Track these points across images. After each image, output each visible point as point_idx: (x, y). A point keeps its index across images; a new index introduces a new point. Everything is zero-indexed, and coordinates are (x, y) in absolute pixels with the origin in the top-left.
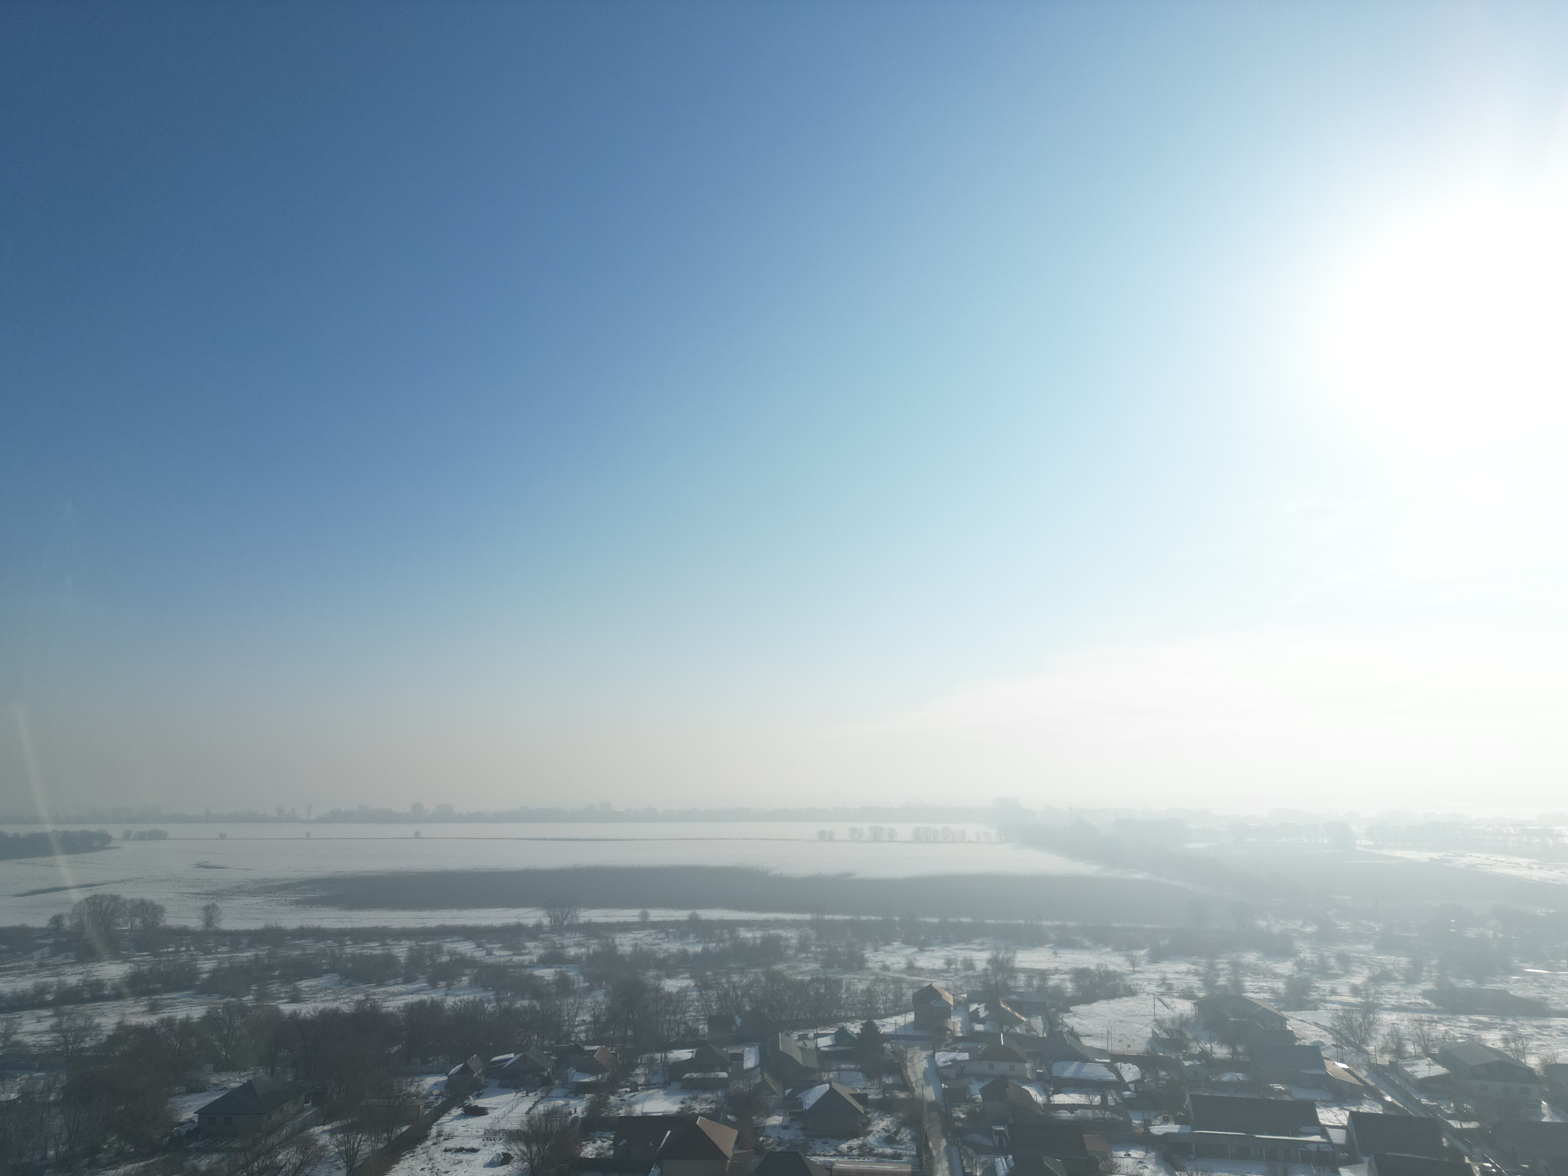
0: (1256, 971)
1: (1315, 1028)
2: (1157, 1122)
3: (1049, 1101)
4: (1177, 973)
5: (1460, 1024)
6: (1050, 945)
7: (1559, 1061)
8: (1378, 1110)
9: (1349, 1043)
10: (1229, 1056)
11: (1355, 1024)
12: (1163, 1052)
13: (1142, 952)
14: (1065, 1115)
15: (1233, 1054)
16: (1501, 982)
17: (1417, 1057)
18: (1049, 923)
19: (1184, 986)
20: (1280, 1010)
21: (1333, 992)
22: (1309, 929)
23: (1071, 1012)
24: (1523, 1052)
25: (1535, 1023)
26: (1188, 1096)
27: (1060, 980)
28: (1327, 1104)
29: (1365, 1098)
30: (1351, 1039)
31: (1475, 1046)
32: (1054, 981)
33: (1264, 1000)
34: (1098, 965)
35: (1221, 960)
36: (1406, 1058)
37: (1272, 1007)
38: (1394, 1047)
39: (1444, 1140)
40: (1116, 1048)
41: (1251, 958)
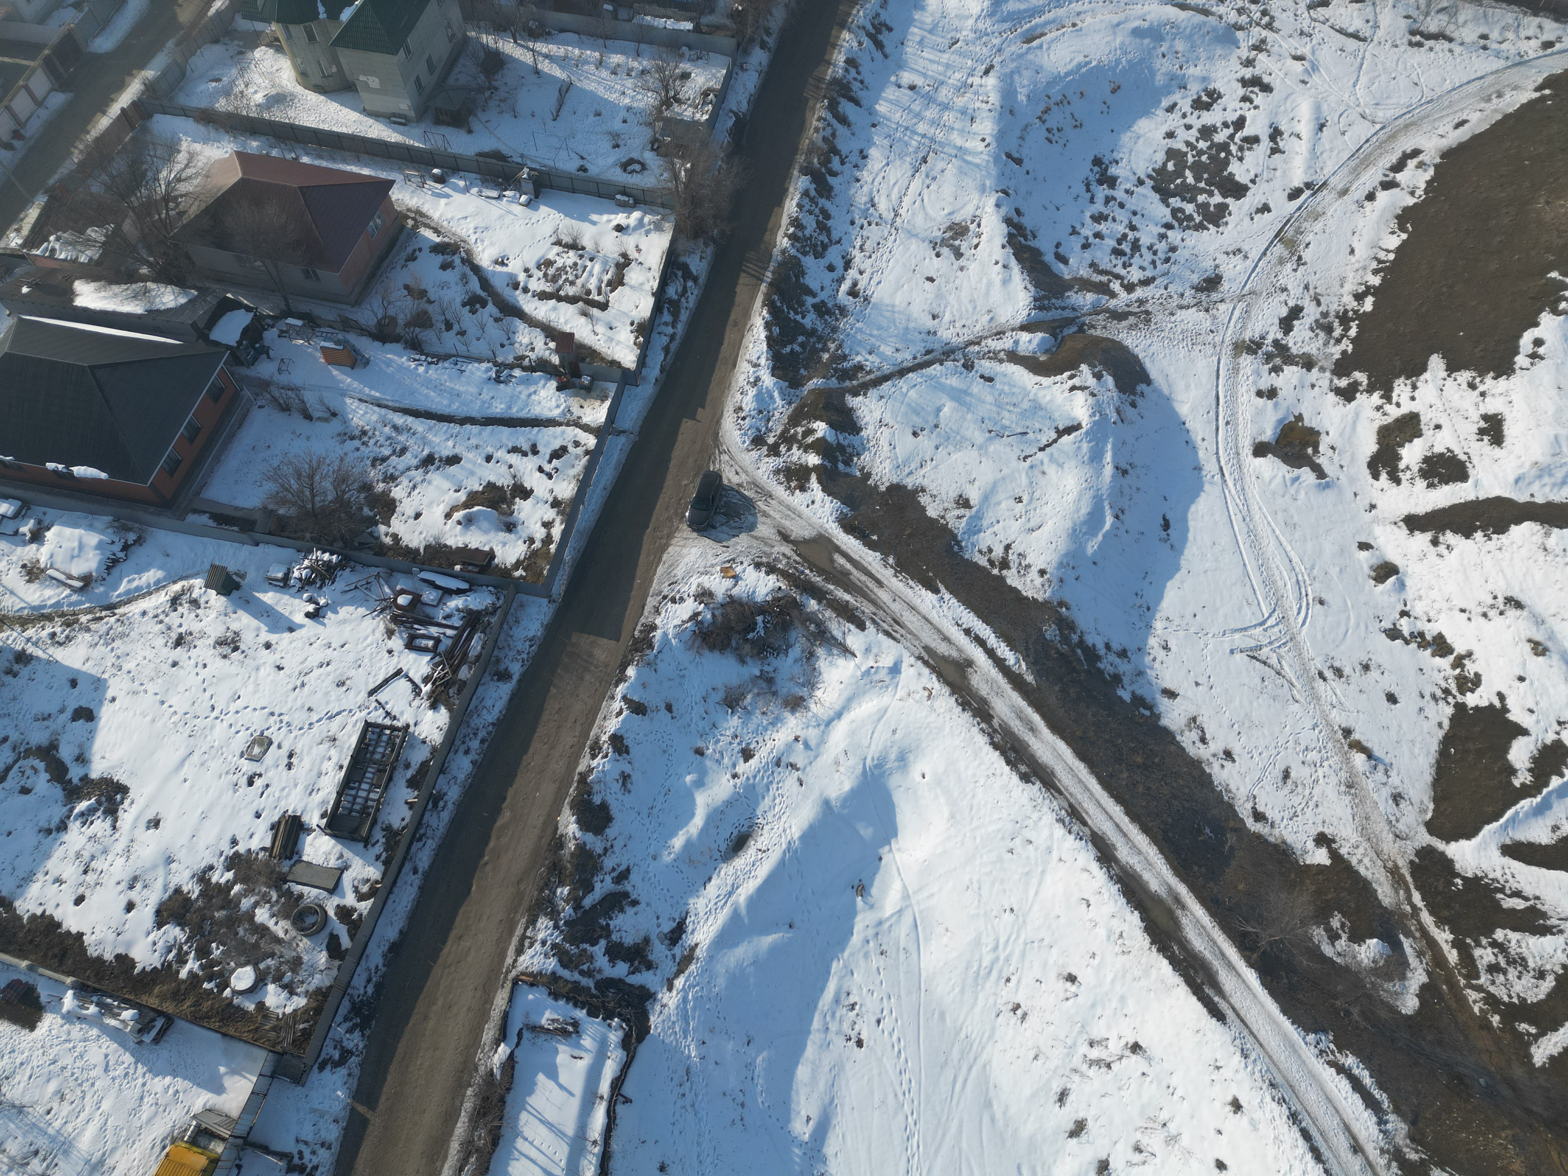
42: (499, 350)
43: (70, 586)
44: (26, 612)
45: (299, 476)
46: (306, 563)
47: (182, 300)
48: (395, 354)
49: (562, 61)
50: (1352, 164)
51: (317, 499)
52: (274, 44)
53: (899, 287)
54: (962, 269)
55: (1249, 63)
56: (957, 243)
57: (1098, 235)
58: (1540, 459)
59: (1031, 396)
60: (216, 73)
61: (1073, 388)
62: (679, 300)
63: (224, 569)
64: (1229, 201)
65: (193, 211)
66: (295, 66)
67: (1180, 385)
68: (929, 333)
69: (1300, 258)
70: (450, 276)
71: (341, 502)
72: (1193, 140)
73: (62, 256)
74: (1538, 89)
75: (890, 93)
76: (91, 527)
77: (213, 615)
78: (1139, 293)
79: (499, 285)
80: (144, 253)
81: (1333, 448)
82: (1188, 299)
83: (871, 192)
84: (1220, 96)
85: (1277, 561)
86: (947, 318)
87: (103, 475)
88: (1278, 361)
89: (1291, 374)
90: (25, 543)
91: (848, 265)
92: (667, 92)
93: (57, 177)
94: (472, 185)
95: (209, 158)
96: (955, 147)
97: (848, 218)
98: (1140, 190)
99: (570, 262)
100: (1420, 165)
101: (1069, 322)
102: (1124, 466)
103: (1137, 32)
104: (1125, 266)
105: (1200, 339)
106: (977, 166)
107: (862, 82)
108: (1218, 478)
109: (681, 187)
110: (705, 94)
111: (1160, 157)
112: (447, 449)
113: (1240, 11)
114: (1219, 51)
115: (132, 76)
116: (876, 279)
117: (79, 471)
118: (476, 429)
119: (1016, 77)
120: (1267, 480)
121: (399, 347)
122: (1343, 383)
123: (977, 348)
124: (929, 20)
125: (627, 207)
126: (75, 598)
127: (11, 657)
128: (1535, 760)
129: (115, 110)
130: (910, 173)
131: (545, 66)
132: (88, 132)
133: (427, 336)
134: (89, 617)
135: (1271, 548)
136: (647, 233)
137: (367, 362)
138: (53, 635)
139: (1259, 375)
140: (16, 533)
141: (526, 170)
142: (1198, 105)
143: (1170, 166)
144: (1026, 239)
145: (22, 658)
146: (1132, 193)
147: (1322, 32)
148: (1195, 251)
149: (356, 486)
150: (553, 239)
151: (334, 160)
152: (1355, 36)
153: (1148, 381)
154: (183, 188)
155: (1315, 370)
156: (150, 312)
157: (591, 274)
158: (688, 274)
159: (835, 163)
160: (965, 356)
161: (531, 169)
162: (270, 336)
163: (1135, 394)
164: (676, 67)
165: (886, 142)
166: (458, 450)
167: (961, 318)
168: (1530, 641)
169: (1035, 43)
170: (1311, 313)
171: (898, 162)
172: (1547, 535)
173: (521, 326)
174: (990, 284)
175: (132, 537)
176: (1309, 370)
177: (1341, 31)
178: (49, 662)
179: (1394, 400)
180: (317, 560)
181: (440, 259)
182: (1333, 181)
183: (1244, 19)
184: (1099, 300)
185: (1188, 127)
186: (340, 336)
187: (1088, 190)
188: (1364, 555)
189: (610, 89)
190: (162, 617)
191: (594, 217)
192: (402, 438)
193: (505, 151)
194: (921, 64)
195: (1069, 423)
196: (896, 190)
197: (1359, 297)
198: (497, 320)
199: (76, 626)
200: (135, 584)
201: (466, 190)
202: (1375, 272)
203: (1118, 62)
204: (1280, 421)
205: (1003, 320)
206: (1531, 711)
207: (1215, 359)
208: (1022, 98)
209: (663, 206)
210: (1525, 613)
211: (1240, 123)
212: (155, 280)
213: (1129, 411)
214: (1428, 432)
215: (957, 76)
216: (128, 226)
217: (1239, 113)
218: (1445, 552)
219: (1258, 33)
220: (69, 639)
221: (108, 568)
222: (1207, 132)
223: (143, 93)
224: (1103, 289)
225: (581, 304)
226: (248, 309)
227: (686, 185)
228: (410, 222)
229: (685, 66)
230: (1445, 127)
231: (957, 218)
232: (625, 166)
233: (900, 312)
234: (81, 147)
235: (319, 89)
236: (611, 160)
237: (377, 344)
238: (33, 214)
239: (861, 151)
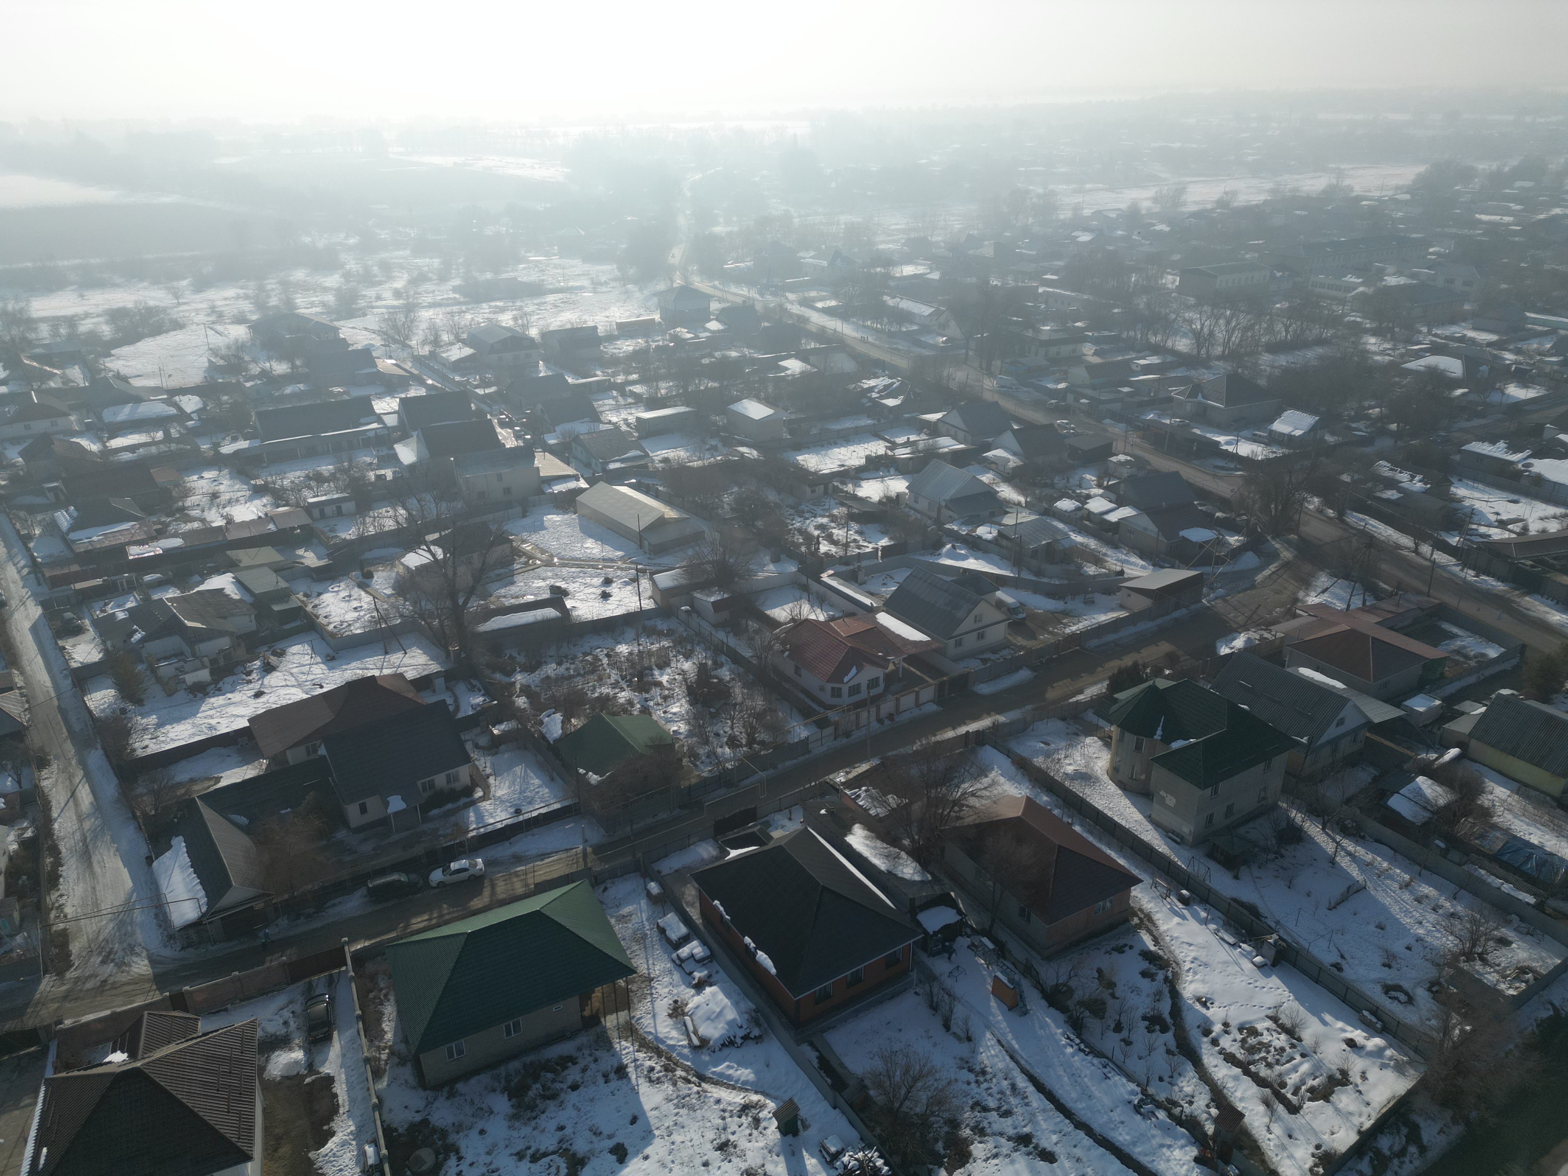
0: (305, 287)
1: (364, 333)
2: (227, 442)
3: (106, 447)
4: (225, 299)
5: (482, 311)
6: (73, 287)
7: (551, 329)
8: (422, 392)
9: (395, 341)
10: (289, 370)
11: (400, 324)
12: (223, 378)
13: (184, 283)
14: (127, 456)
15: (292, 368)
16: (512, 271)
17: (451, 344)
18: (66, 263)
19: (235, 311)
20: (332, 321)
21: (379, 298)
22: (352, 241)
23: (113, 355)
24: (526, 327)
25: (535, 302)
26: (253, 414)
27: (93, 324)
28: (380, 396)
29: (411, 385)
30: (397, 337)
31: (494, 326)
32: (85, 327)
33: (317, 314)
34: (136, 302)
35: (271, 281)
36: (442, 346)
37: (325, 319)
38: (432, 338)
39: (473, 405)
40: (172, 383)
41: (299, 275)
42: (1155, 1082)
43: (690, 1040)
44: (650, 1037)
45: (907, 1072)
46: (860, 1155)
47: (917, 878)
48: (1055, 1021)
49: (1365, 866)
51: (907, 1103)
52: (1107, 741)
60: (1049, 739)
62: (1390, 1159)
63: (797, 1109)
65: (969, 821)
66: (1112, 760)
70: (1145, 984)
71: (924, 1123)
73: (861, 803)
76: (736, 1004)
77: (761, 1144)
79: (1190, 1022)
80: (914, 830)
87: (773, 971)
90: (689, 985)
92: (1474, 945)
93: (895, 752)
94: (1213, 921)
95: (1005, 791)
99: (1277, 1044)
109: (1448, 1044)
110: (1523, 970)
112: (1048, 1140)
115: (989, 715)
117: (762, 957)
118: (1087, 1141)
121: (1061, 1017)
125: (1371, 1029)
126: (686, 1051)
127: (616, 1065)
129: (962, 730)
131: (1344, 861)
132: (935, 736)
133: (1093, 1024)
134: (683, 1074)
136: (1383, 1067)
137: (1025, 1013)
138: (652, 1069)
140: (690, 974)
141: (1275, 936)
145: (621, 1071)
149: (946, 1115)
150: (1270, 1012)
151: (1100, 840)
154: (972, 801)
156: (889, 872)
157: (1295, 1069)
158: (1414, 1136)
161: (1281, 938)
162: (962, 942)
164: (1496, 929)
166: (1058, 1150)
173: (1190, 1072)
175: (756, 1032)
178: (633, 1089)
180: (870, 1160)
181: (1145, 965)
186: (1017, 977)
189: (1407, 913)
190: (727, 1114)
191: (1328, 1018)
192: (1013, 1101)
193: (1262, 909)
198: (1169, 1052)
199: (670, 1074)
200: (731, 1072)
201: (1205, 922)
209: (1416, 1050)
212: (909, 853)
216: (916, 807)
220: (659, 1081)
221: (723, 1045)
223: (989, 728)
225: (1268, 1090)
226: (959, 912)
227: (1455, 1046)
228: (1136, 920)
229: (1505, 932)
232: (1388, 989)
234: (924, 742)
235: (1121, 785)
236: (1374, 975)
237: (1044, 1003)
238: (864, 767)
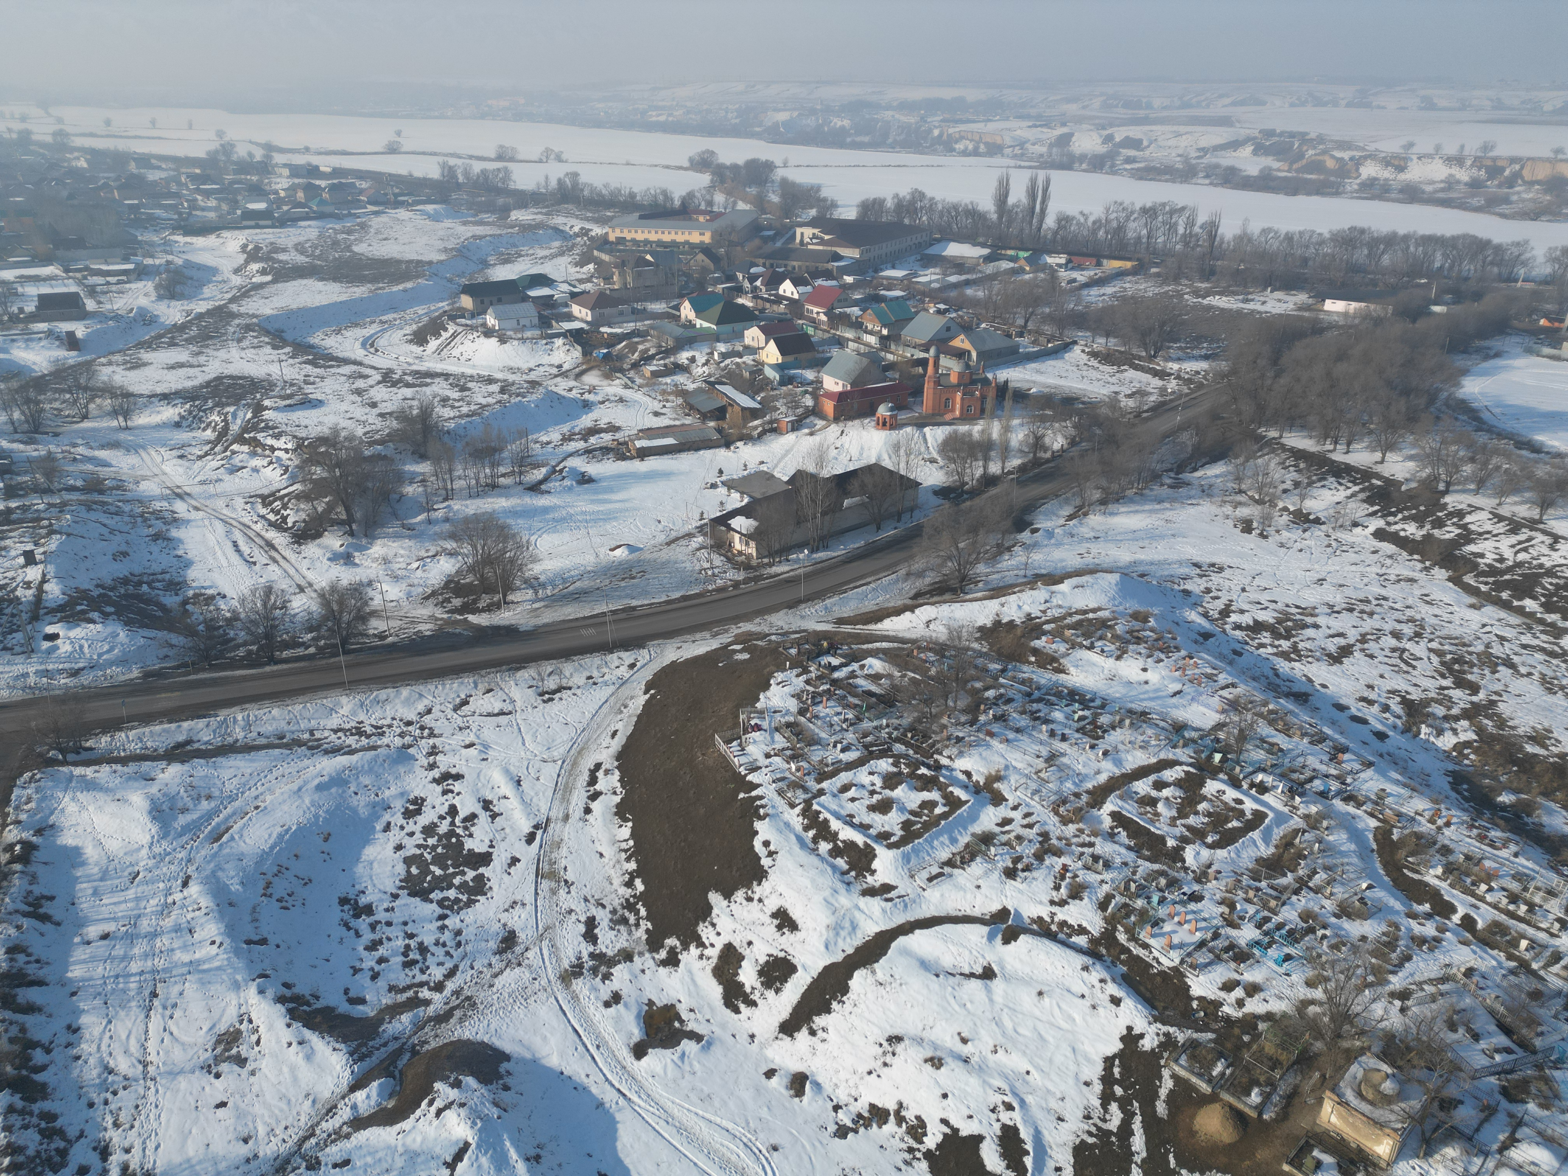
50: (559, 796)
53: (185, 1135)
54: (253, 1073)
55: (432, 766)
56: (234, 1051)
57: (381, 960)
58: (828, 921)
59: (400, 1149)
61: (439, 1113)
64: (481, 870)
67: (537, 1041)
68: (248, 1161)
69: (566, 881)
72: (422, 842)
74: (645, 693)
75: (80, 953)
78: (450, 986)
81: (691, 1010)
82: (497, 965)
83: (101, 1060)
84: (423, 800)
85: (718, 1139)
86: (262, 1131)
88: (603, 969)
89: (620, 972)
91: (104, 1152)
96: (184, 965)
97: (84, 1101)
98: (398, 902)
100: (607, 772)
101: (398, 1053)
102: (532, 1152)
103: (320, 788)
104: (423, 972)
105: (529, 991)
106: (218, 968)
107: (38, 961)
108: (622, 1101)
111: (401, 869)
113: (402, 735)
114: (402, 770)
116: (151, 1145)
119: (220, 874)
120: (662, 1073)
122: (663, 954)
123: (313, 1141)
124: (96, 870)
128: (1004, 1155)
130: (142, 1016)
135: (705, 1132)
139: (596, 990)
142: (408, 814)
143: (414, 870)
144: (309, 1004)
146: (393, 909)
147: (475, 722)
148: (479, 924)
152: (502, 713)
153: (506, 1057)
155: (636, 958)
159: (38, 1056)
160: (303, 1158)
163: (501, 1078)
165: (98, 1002)
167: (278, 1121)
168: (926, 1061)
169: (224, 839)
170: (603, 917)
171: (122, 1014)
172: (874, 972)
174: (293, 1069)
176: (631, 961)
177: (489, 715)
179: (707, 943)
182: (553, 814)
183: (408, 740)
184: (416, 1016)
185: (411, 834)
187: (349, 929)
188: (775, 1080)
194: (105, 912)
195: (454, 1150)
196: (133, 1041)
197: (629, 884)
202: (628, 860)
203: (317, 817)
204: (638, 1016)
205: (327, 1094)
206: (971, 1117)
207: (552, 1000)
208: (235, 887)
210: (907, 1041)
211: (453, 811)
213: (507, 1097)
214: (745, 952)
215: (153, 902)
217: (447, 804)
218: (824, 1035)
219: (425, 744)
222: (429, 830)
224: (416, 1003)
230: (606, 740)
231: (222, 1028)
233: (200, 1162)
239: (69, 1027)
